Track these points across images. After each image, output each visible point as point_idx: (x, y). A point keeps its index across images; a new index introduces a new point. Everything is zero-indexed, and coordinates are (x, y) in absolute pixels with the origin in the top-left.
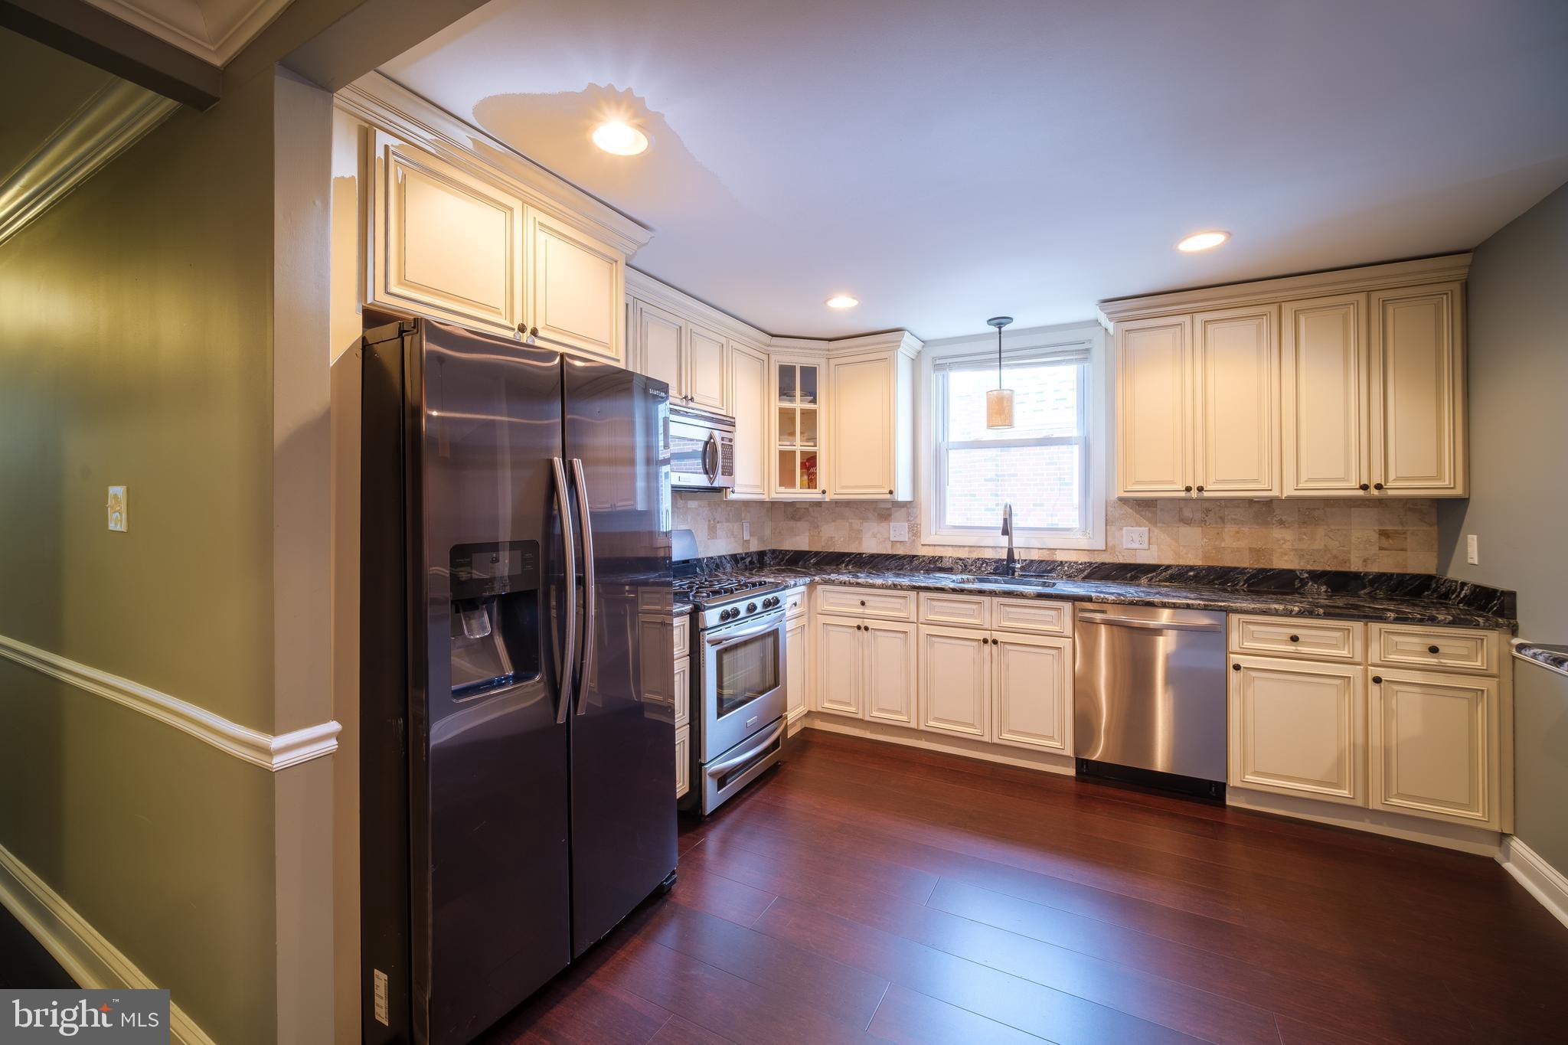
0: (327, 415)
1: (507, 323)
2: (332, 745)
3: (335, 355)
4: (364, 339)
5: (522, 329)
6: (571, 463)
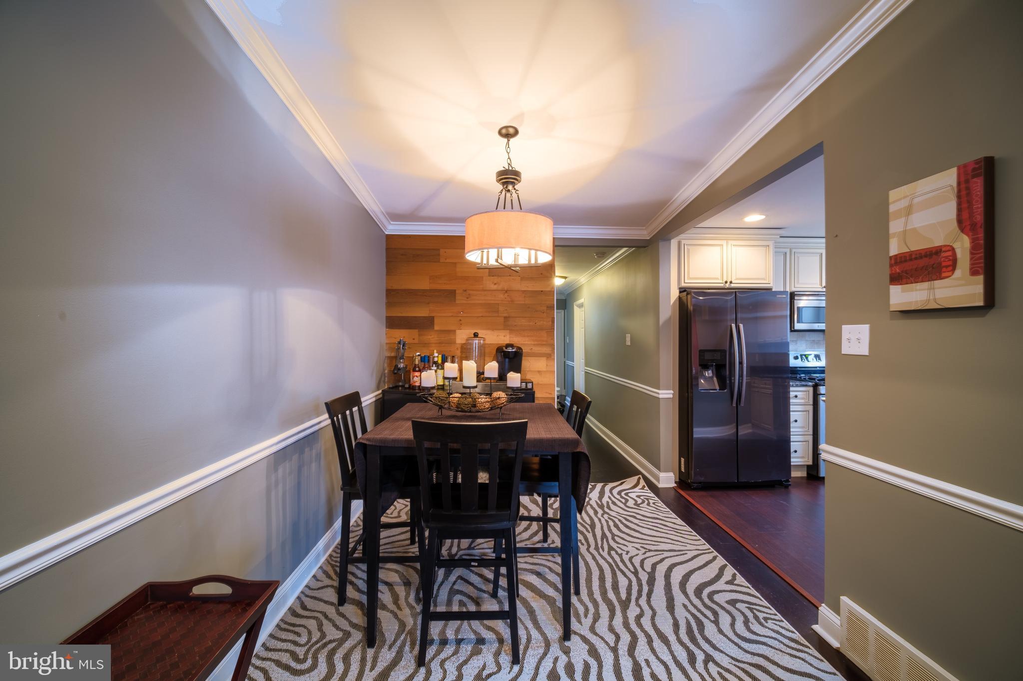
0: (670, 318)
1: (721, 282)
2: (671, 396)
3: (672, 301)
4: (679, 296)
5: (726, 282)
6: (739, 326)
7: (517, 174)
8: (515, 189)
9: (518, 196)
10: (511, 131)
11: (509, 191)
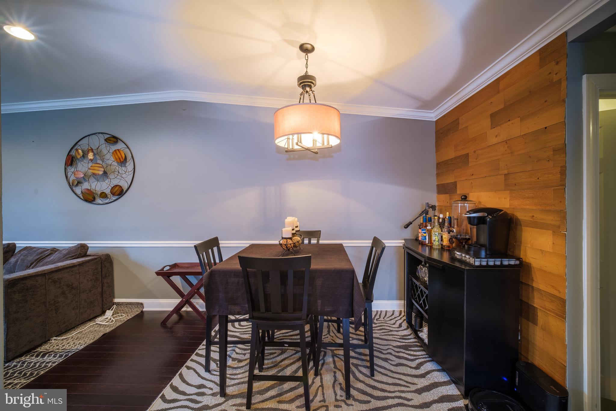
7: (312, 78)
8: (311, 90)
9: (314, 95)
10: (309, 47)
11: (307, 92)
